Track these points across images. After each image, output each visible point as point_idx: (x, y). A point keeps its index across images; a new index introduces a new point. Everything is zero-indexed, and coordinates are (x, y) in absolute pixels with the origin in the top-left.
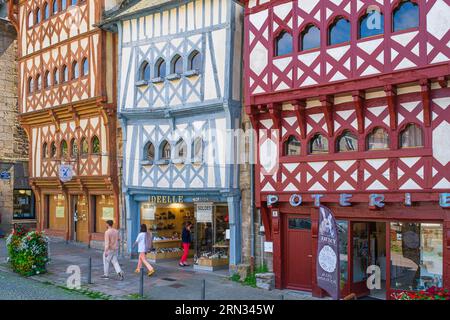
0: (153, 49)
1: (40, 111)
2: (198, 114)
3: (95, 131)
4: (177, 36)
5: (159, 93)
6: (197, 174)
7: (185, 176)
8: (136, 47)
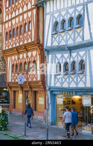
0: (60, 15)
1: (11, 49)
2: (82, 47)
3: (34, 58)
4: (71, 7)
5: (63, 37)
6: (81, 80)
7: (75, 81)
8: (52, 15)
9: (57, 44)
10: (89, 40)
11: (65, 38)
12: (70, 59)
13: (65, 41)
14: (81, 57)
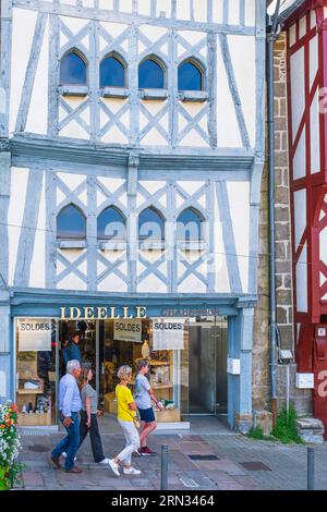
2: (194, 168)
4: (154, 21)
9: (87, 137)
10: (236, 150)
11: (125, 119)
12: (131, 196)
13: (125, 133)
14: (185, 198)
